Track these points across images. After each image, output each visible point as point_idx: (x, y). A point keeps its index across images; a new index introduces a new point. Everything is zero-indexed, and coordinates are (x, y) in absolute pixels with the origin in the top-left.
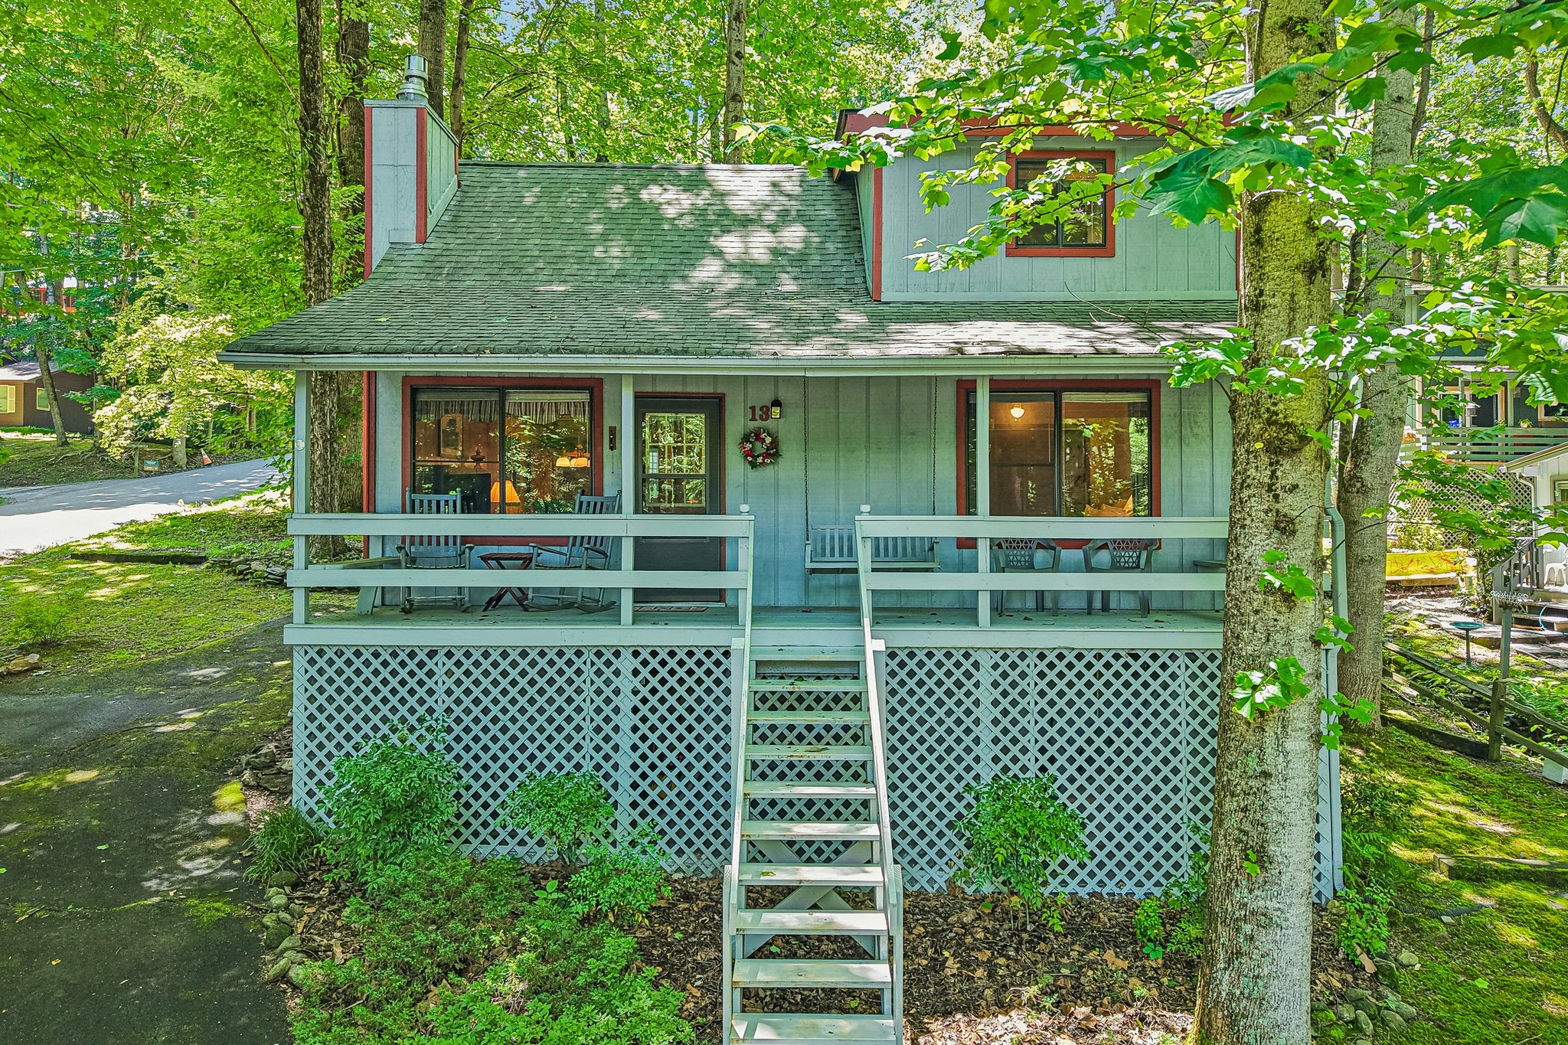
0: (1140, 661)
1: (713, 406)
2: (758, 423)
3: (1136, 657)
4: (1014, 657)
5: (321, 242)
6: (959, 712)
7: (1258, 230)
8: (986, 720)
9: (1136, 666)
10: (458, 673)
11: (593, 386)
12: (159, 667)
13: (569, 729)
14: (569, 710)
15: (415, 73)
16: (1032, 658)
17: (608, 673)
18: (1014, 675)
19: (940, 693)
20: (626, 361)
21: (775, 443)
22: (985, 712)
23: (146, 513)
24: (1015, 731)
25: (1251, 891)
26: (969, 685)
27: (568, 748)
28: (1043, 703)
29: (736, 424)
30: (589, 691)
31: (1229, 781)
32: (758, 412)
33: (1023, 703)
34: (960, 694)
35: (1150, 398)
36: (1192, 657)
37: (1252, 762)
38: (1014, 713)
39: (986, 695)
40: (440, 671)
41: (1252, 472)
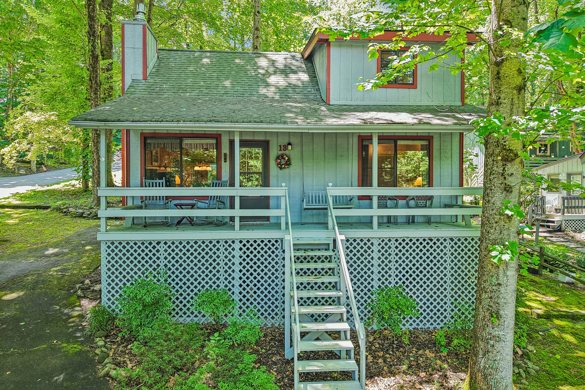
0: (433, 242)
1: (265, 145)
2: (282, 152)
3: (431, 240)
4: (386, 241)
5: (96, 82)
6: (366, 262)
7: (498, 73)
8: (376, 265)
9: (431, 244)
10: (169, 251)
11: (217, 137)
12: (36, 250)
13: (214, 271)
14: (214, 264)
15: (141, 10)
16: (393, 241)
17: (230, 249)
18: (386, 248)
19: (358, 255)
20: (239, 126)
21: (289, 160)
22: (375, 262)
23: (23, 190)
24: (386, 269)
25: (493, 328)
26: (369, 251)
27: (214, 279)
28: (397, 258)
29: (274, 153)
30: (222, 257)
31: (484, 287)
32: (282, 148)
33: (390, 258)
34: (366, 255)
35: (429, 143)
36: (452, 240)
37: (494, 280)
38: (386, 262)
39: (376, 255)
40: (162, 250)
41: (495, 168)
